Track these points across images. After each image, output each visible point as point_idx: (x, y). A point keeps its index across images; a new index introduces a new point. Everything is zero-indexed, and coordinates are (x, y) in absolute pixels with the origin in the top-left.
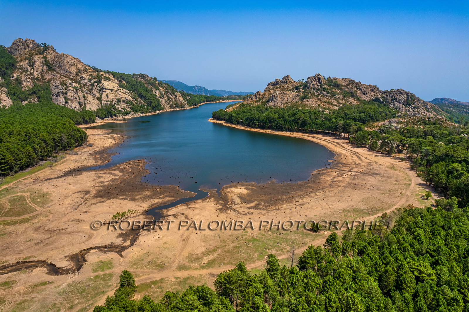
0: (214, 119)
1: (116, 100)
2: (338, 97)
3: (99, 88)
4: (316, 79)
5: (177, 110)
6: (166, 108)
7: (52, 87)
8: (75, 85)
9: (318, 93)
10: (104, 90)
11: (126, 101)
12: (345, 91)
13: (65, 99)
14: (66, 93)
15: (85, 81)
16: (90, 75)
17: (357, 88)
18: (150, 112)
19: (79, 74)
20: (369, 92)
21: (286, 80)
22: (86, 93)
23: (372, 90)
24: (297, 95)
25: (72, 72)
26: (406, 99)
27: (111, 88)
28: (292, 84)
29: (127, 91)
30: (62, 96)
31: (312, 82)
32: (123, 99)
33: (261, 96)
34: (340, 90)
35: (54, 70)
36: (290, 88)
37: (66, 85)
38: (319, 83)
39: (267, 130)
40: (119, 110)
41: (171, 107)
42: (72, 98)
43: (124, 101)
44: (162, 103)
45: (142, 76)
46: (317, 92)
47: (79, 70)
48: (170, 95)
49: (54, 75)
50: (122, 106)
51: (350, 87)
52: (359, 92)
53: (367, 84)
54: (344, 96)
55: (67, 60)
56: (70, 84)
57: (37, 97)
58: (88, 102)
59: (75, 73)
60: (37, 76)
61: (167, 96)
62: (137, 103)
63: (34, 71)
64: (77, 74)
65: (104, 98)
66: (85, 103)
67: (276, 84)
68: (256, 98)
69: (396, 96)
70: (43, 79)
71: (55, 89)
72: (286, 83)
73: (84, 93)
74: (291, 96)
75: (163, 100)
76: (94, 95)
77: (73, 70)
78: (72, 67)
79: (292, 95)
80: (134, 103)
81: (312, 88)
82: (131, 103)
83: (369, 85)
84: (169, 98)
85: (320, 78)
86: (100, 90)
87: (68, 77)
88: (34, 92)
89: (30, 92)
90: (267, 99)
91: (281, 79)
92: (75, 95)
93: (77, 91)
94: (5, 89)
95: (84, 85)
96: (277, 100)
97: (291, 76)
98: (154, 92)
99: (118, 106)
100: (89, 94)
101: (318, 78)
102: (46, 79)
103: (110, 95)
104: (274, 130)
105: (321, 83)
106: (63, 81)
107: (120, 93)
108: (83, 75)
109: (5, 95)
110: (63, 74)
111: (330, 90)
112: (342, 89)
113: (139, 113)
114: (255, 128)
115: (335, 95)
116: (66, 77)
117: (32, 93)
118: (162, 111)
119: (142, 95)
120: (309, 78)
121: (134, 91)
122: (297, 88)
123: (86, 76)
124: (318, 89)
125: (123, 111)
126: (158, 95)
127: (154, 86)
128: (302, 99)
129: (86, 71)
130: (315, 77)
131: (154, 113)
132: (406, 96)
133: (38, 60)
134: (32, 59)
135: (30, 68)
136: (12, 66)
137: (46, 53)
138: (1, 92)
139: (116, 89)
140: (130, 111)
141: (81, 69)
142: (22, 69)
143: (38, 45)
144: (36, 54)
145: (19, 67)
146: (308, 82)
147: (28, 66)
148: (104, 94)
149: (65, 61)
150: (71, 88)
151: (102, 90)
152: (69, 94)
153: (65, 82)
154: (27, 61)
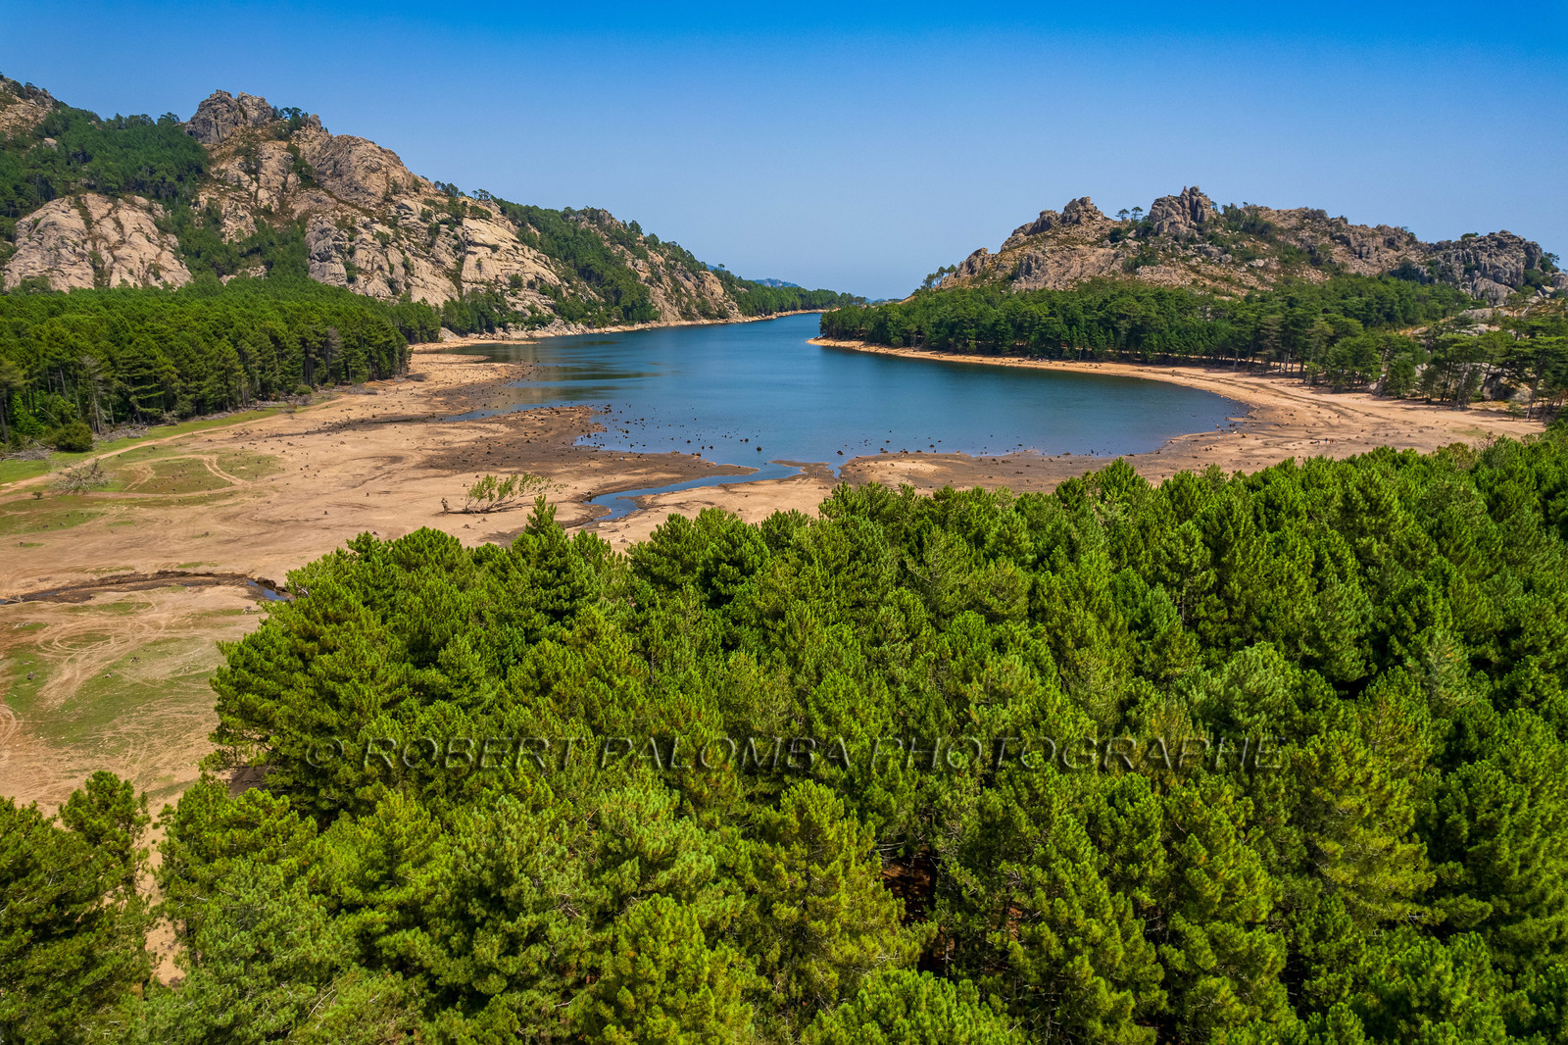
0: (825, 337)
1: (508, 281)
2: (1261, 263)
3: (455, 243)
4: (1183, 206)
5: (704, 326)
6: (669, 316)
7: (311, 235)
8: (379, 227)
9: (1190, 253)
10: (471, 248)
11: (538, 286)
12: (1289, 246)
13: (348, 270)
14: (352, 252)
15: (411, 220)
16: (426, 202)
17: (1333, 239)
18: (614, 324)
19: (394, 198)
20: (1377, 249)
21: (1078, 212)
22: (415, 255)
23: (1390, 243)
24: (1116, 256)
25: (371, 191)
26: (1521, 266)
27: (491, 241)
28: (1096, 227)
29: (544, 257)
30: (338, 260)
31: (1169, 215)
32: (531, 277)
33: (988, 264)
34: (1269, 242)
35: (318, 186)
36: (1090, 239)
37: (353, 230)
38: (1194, 218)
39: (1007, 359)
40: (517, 313)
41: (686, 314)
42: (369, 268)
43: (531, 285)
44: (656, 299)
45: (594, 215)
46: (1185, 248)
47: (395, 184)
48: (681, 278)
49: (318, 201)
50: (524, 301)
51: (1305, 234)
52: (1339, 249)
53: (1372, 225)
54: (1284, 262)
55: (357, 153)
56: (365, 226)
57: (264, 264)
58: (421, 283)
59: (380, 194)
60: (266, 203)
61: (673, 279)
62: (571, 295)
63: (259, 187)
64: (387, 199)
65: (469, 272)
66: (408, 286)
67: (1042, 226)
68: (972, 273)
69: (1484, 259)
70: (284, 214)
71: (318, 240)
72: (1078, 222)
73: (407, 254)
74: (1094, 260)
75: (659, 291)
76: (438, 262)
77: (377, 185)
78: (373, 176)
79: (1098, 256)
80: (565, 294)
81: (1169, 234)
82: (555, 292)
83: (1380, 228)
84: (677, 286)
85: (1197, 201)
86: (456, 248)
87: (361, 206)
88: (254, 250)
89: (245, 249)
90: (1009, 272)
91: (1060, 211)
92: (379, 257)
93: (384, 246)
94: (173, 239)
95: (408, 230)
96: (1044, 272)
97: (1095, 201)
98: (629, 264)
99: (512, 300)
100: (422, 257)
101: (1192, 203)
102: (293, 211)
103: (486, 263)
104: (1032, 358)
105: (1201, 221)
106: (344, 219)
107: (520, 259)
108: (404, 201)
109: (170, 255)
110: (344, 198)
111: (1235, 242)
112: (1276, 241)
113: (580, 326)
114: (965, 352)
115: (1253, 258)
116: (355, 206)
117: (251, 252)
118: (654, 324)
119: (591, 272)
120: (1159, 202)
121: (566, 258)
122: (1115, 236)
123: (415, 205)
124: (1192, 240)
125: (529, 314)
126: (643, 276)
127: (632, 248)
128: (1131, 268)
129: (417, 191)
130: (1180, 200)
131: (628, 328)
132: (1523, 255)
133: (273, 155)
134: (257, 152)
135: (247, 178)
136: (197, 171)
137: (298, 136)
138: (161, 247)
139: (509, 245)
140: (551, 317)
141: (399, 183)
142: (223, 182)
143: (275, 115)
144: (269, 139)
145: (215, 176)
146: (1156, 215)
147: (242, 174)
148: (471, 260)
149: (353, 158)
150: (369, 238)
151: (462, 247)
152: (360, 254)
153: (349, 221)
154: (239, 160)
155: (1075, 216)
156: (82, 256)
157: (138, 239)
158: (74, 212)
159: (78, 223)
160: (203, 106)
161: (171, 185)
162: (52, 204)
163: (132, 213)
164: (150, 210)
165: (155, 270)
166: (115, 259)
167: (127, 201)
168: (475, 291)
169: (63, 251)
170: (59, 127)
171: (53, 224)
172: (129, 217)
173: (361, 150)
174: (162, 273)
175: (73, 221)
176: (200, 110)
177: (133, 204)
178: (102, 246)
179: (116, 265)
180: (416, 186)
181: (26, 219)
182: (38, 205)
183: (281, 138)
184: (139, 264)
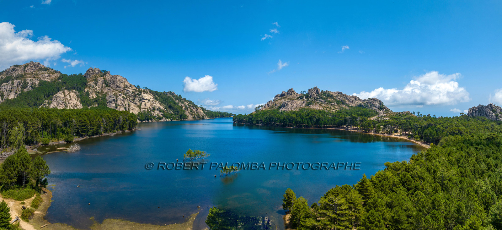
1: (152, 108)
2: (333, 104)
3: (140, 99)
4: (315, 91)
6: (190, 117)
7: (107, 97)
8: (122, 95)
10: (144, 100)
11: (159, 110)
12: (337, 100)
13: (116, 105)
14: (117, 101)
15: (130, 94)
16: (133, 90)
17: (345, 98)
19: (126, 89)
20: (354, 101)
22: (130, 102)
24: (303, 102)
25: (121, 87)
26: (379, 105)
27: (148, 98)
28: (296, 95)
29: (160, 103)
30: (114, 103)
31: (312, 93)
32: (157, 107)
35: (110, 86)
36: (295, 98)
37: (117, 96)
38: (317, 93)
40: (154, 116)
41: (194, 117)
42: (120, 105)
43: (157, 109)
45: (171, 93)
46: (317, 100)
47: (126, 85)
48: (192, 108)
49: (109, 90)
50: (156, 113)
51: (339, 97)
52: (346, 100)
54: (337, 103)
56: (120, 95)
57: (97, 104)
58: (132, 109)
59: (123, 88)
60: (98, 90)
61: (190, 109)
62: (167, 112)
63: (97, 87)
64: (124, 89)
65: (143, 106)
66: (129, 109)
67: (283, 95)
68: (269, 106)
69: (373, 103)
70: (102, 93)
71: (109, 98)
73: (129, 101)
75: (187, 112)
76: (136, 104)
77: (122, 86)
78: (122, 84)
79: (299, 102)
80: (165, 112)
81: (313, 97)
82: (163, 111)
85: (318, 90)
86: (140, 100)
87: (119, 90)
88: (96, 101)
89: (94, 101)
90: (278, 106)
91: (286, 92)
92: (123, 102)
93: (124, 100)
94: (80, 99)
95: (129, 96)
96: (288, 106)
97: (294, 89)
98: (180, 105)
99: (153, 113)
100: (132, 102)
102: (104, 92)
103: (147, 104)
105: (319, 94)
106: (115, 94)
107: (155, 103)
108: (129, 89)
109: (79, 102)
110: (115, 89)
111: (327, 99)
112: (334, 99)
115: (331, 103)
116: (117, 91)
117: (95, 101)
118: (186, 119)
119: (171, 107)
120: (309, 90)
121: (165, 103)
122: (301, 98)
123: (131, 90)
125: (157, 116)
126: (184, 108)
127: (180, 101)
130: (314, 89)
132: (379, 103)
133: (100, 80)
134: (97, 80)
135: (95, 85)
136: (85, 84)
137: (105, 76)
138: (77, 100)
139: (152, 100)
140: (162, 117)
141: (127, 85)
142: (90, 86)
143: (101, 72)
144: (99, 77)
145: (88, 85)
146: (309, 93)
147: (94, 84)
148: (143, 103)
149: (117, 80)
150: (121, 97)
151: (142, 100)
152: (119, 101)
153: (116, 94)
154: (93, 81)
155: (290, 93)
156: (63, 103)
157: (73, 99)
158: (63, 94)
159: (63, 96)
160: (88, 71)
161: (80, 87)
162: (59, 92)
163: (73, 94)
164: (76, 93)
165: (76, 105)
166: (69, 103)
167: (72, 91)
168: (144, 111)
169: (60, 102)
170: (61, 77)
171: (59, 96)
172: (72, 94)
173: (119, 78)
174: (77, 106)
175: (62, 96)
176: (87, 72)
177: (73, 92)
178: (67, 100)
179: (69, 105)
180: (131, 86)
181: (55, 96)
182: (57, 93)
183: (102, 76)
184: (73, 104)
